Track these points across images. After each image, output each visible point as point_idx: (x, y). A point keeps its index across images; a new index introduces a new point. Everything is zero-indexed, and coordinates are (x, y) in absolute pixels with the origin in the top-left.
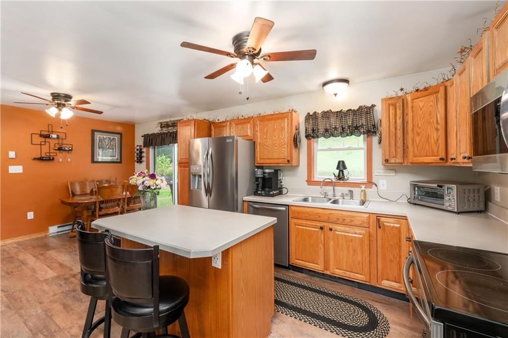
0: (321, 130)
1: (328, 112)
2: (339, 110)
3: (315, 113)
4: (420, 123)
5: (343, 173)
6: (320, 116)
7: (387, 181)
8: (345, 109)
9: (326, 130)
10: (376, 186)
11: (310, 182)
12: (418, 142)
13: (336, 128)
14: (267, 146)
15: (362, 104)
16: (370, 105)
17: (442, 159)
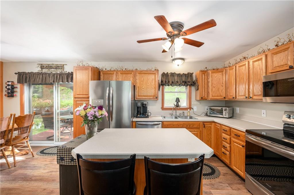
0: (171, 82)
1: (174, 73)
2: (179, 73)
3: (167, 73)
4: (215, 82)
5: (178, 104)
6: (170, 75)
7: (197, 107)
8: (182, 73)
9: (172, 82)
10: (193, 109)
11: (163, 108)
12: (214, 90)
13: (177, 82)
14: (143, 88)
15: (189, 72)
16: (192, 73)
17: (225, 98)
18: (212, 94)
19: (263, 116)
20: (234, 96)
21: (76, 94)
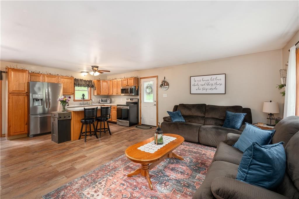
0: (80, 84)
1: (82, 79)
2: (85, 80)
3: (78, 79)
4: (104, 87)
10: (92, 100)
11: (74, 100)
14: (64, 88)
15: (90, 80)
17: (108, 94)
18: (102, 92)
20: (112, 93)
21: (11, 90)
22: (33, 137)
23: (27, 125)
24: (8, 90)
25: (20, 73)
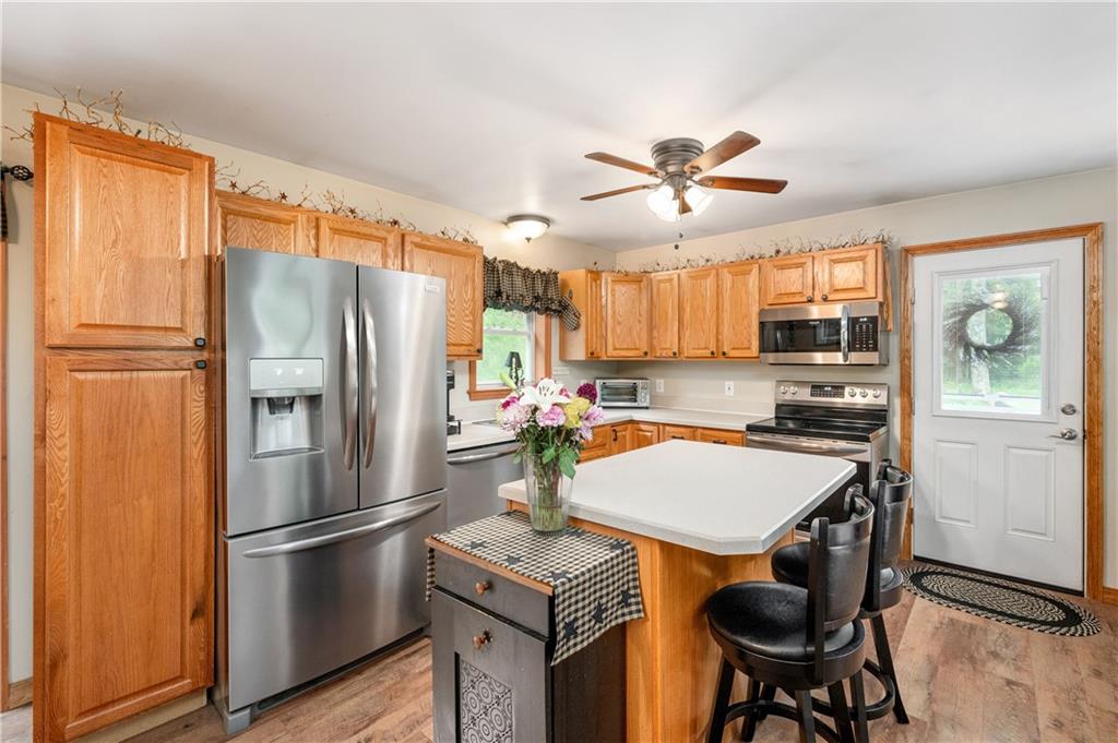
0: (503, 297)
1: (512, 264)
2: (526, 267)
3: (495, 259)
4: (621, 310)
8: (536, 269)
11: (475, 394)
17: (646, 353)
18: (614, 344)
19: (727, 394)
20: (676, 350)
21: (65, 321)
22: (254, 720)
23: (201, 624)
24: (41, 318)
25: (143, 173)
